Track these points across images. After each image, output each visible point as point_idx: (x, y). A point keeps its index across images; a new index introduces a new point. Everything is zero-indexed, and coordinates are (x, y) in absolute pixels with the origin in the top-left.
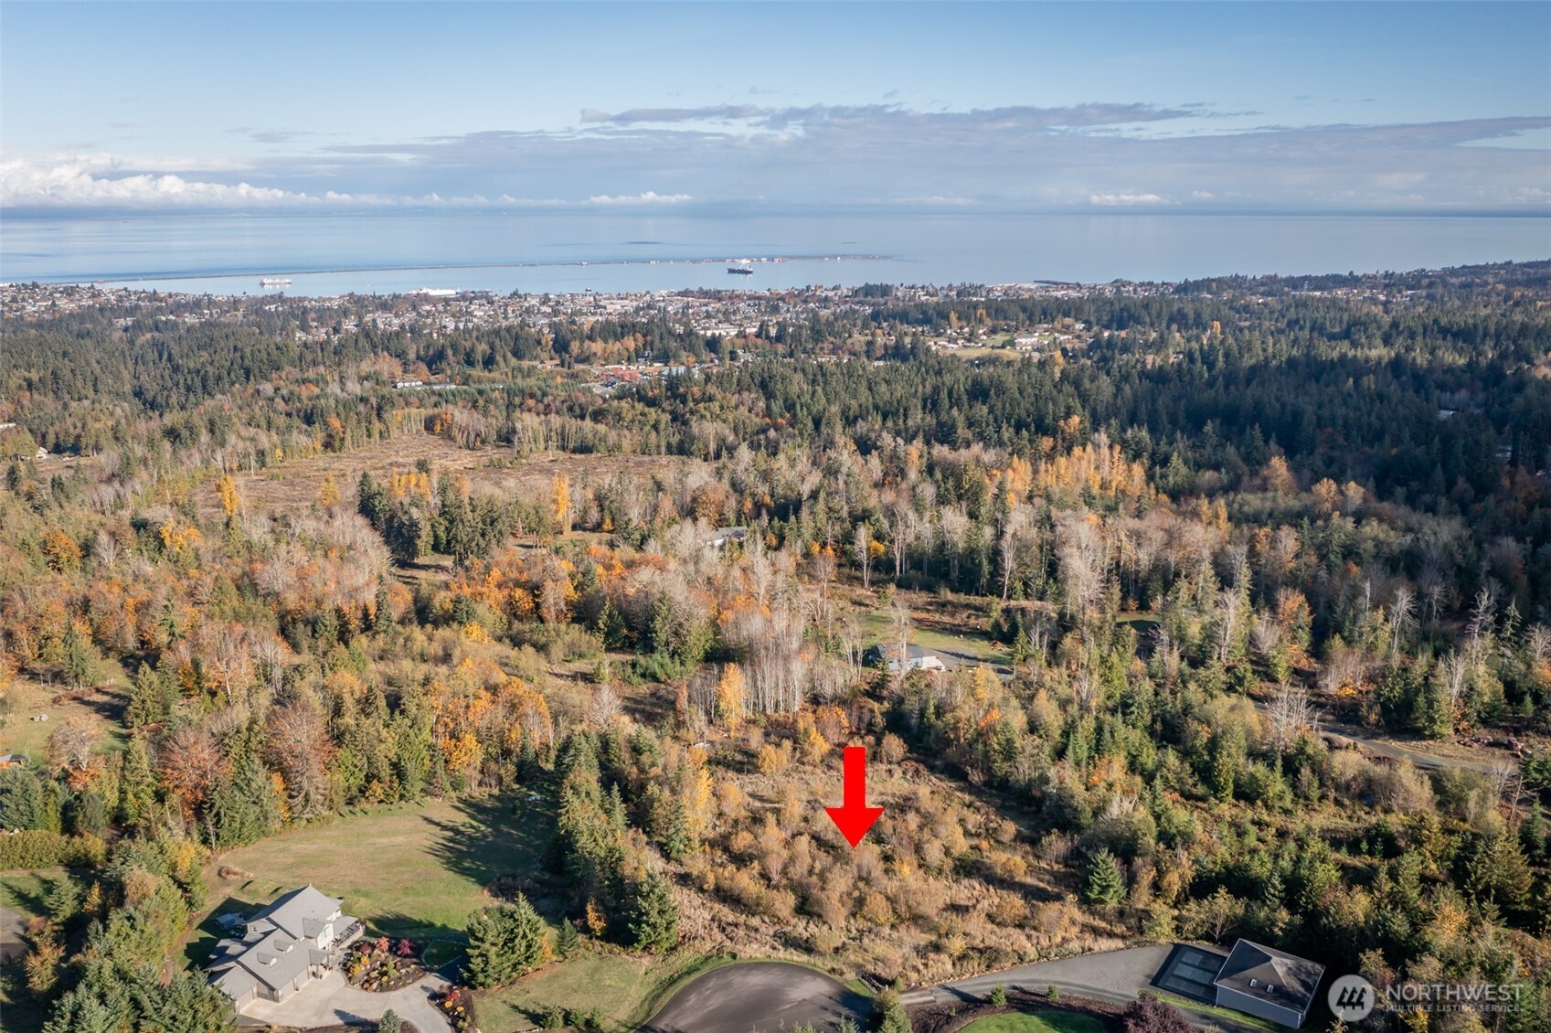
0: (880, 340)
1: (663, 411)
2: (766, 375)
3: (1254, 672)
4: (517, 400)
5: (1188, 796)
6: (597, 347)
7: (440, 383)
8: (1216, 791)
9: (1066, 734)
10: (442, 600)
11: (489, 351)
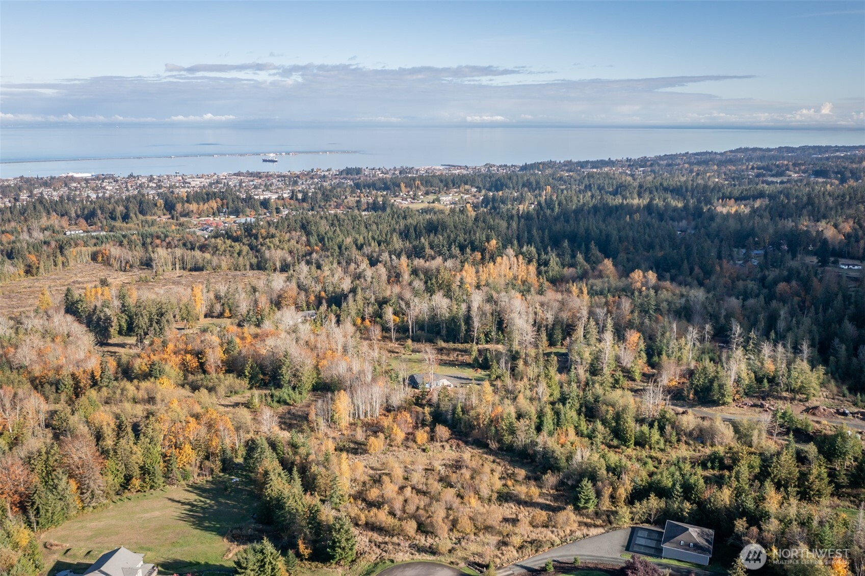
0: (364, 200)
1: (244, 244)
2: (304, 221)
3: (624, 376)
4: (149, 240)
5: (610, 447)
6: (193, 207)
7: (95, 231)
8: (625, 442)
9: (539, 417)
10: (140, 365)
11: (125, 211)
